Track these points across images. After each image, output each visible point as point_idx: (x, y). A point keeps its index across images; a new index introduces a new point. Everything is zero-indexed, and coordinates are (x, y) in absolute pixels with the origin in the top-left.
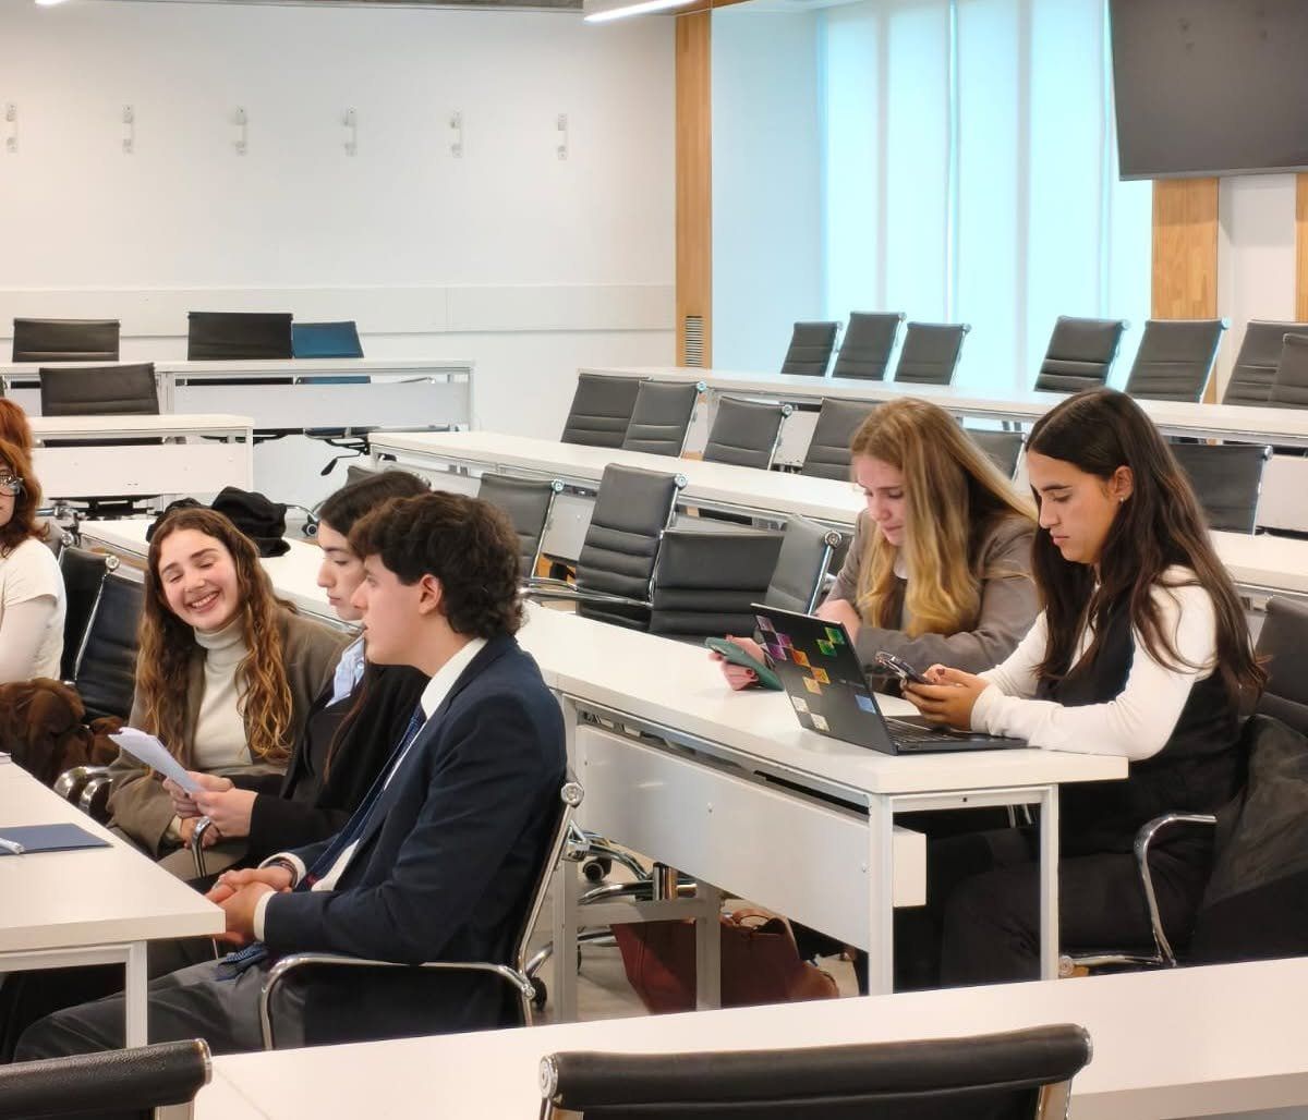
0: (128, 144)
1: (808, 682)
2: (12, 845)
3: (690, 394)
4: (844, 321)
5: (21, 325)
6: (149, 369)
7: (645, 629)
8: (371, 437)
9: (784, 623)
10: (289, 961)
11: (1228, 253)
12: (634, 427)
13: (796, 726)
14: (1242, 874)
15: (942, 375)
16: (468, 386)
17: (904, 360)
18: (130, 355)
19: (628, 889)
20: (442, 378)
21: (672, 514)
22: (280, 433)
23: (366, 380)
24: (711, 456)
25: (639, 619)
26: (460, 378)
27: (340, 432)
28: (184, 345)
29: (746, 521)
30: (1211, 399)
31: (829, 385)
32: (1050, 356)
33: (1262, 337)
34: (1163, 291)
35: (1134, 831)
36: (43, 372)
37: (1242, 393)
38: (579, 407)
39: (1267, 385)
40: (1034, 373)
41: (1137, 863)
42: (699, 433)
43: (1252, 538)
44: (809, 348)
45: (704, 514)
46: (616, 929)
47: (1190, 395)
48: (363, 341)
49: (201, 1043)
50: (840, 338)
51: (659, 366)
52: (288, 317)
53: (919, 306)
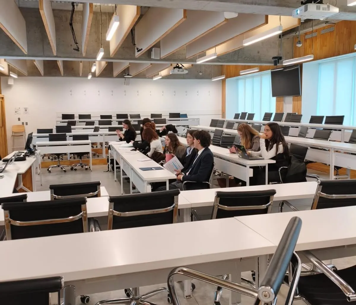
0: (163, 95)
1: (239, 152)
2: (154, 169)
3: (224, 121)
4: (241, 113)
5: (152, 114)
6: (165, 119)
7: (220, 147)
8: (189, 126)
9: (236, 146)
10: (185, 182)
11: (284, 105)
12: (218, 125)
13: (238, 157)
14: (291, 173)
15: (252, 119)
16: (199, 121)
17: (248, 118)
18: (163, 118)
19: (218, 175)
20: (196, 120)
21: (223, 134)
22: (179, 126)
23: (188, 120)
24: (226, 128)
25: (219, 145)
26: (198, 120)
27: (185, 126)
28: (169, 117)
29: (230, 135)
30: (283, 121)
31: (239, 120)
32: (264, 117)
33: (289, 114)
34: (277, 110)
35: (278, 169)
36: (154, 119)
37: (286, 121)
38: (211, 123)
39: (289, 120)
40: (262, 118)
41: (279, 172)
42: (225, 126)
43: (288, 136)
44: (237, 116)
45: (225, 134)
46: (217, 179)
47: (280, 121)
48: (188, 116)
49: (179, 189)
50: (240, 115)
51: (220, 118)
52: (180, 113)
53: (249, 111)
